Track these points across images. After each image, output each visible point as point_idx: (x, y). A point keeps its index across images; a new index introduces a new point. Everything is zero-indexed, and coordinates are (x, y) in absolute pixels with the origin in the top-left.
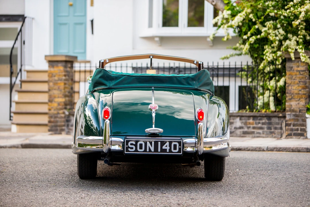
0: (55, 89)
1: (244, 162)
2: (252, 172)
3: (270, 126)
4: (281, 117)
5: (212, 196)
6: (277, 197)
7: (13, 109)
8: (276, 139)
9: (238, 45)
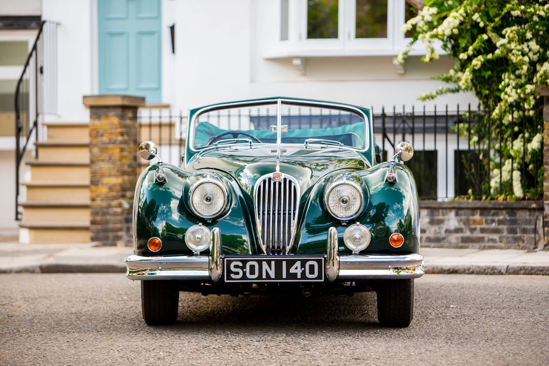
0: (103, 161)
1: (458, 294)
2: (471, 312)
3: (514, 226)
4: (534, 209)
5: (393, 354)
6: (511, 355)
7: (23, 199)
8: (526, 251)
9: (452, 72)
